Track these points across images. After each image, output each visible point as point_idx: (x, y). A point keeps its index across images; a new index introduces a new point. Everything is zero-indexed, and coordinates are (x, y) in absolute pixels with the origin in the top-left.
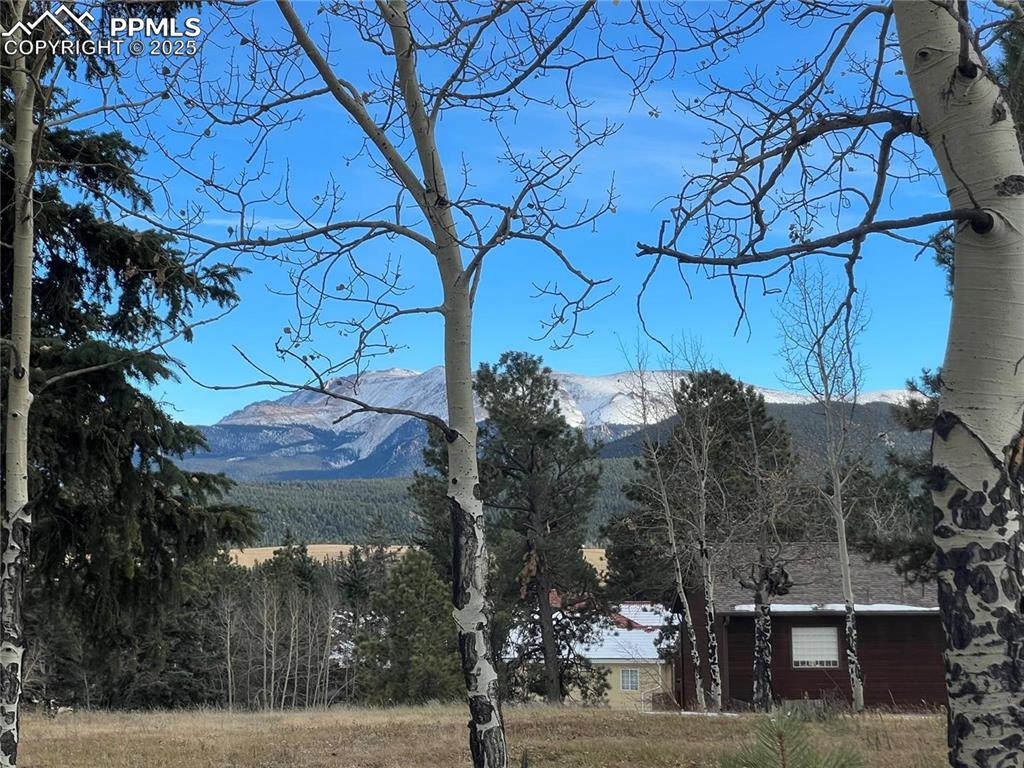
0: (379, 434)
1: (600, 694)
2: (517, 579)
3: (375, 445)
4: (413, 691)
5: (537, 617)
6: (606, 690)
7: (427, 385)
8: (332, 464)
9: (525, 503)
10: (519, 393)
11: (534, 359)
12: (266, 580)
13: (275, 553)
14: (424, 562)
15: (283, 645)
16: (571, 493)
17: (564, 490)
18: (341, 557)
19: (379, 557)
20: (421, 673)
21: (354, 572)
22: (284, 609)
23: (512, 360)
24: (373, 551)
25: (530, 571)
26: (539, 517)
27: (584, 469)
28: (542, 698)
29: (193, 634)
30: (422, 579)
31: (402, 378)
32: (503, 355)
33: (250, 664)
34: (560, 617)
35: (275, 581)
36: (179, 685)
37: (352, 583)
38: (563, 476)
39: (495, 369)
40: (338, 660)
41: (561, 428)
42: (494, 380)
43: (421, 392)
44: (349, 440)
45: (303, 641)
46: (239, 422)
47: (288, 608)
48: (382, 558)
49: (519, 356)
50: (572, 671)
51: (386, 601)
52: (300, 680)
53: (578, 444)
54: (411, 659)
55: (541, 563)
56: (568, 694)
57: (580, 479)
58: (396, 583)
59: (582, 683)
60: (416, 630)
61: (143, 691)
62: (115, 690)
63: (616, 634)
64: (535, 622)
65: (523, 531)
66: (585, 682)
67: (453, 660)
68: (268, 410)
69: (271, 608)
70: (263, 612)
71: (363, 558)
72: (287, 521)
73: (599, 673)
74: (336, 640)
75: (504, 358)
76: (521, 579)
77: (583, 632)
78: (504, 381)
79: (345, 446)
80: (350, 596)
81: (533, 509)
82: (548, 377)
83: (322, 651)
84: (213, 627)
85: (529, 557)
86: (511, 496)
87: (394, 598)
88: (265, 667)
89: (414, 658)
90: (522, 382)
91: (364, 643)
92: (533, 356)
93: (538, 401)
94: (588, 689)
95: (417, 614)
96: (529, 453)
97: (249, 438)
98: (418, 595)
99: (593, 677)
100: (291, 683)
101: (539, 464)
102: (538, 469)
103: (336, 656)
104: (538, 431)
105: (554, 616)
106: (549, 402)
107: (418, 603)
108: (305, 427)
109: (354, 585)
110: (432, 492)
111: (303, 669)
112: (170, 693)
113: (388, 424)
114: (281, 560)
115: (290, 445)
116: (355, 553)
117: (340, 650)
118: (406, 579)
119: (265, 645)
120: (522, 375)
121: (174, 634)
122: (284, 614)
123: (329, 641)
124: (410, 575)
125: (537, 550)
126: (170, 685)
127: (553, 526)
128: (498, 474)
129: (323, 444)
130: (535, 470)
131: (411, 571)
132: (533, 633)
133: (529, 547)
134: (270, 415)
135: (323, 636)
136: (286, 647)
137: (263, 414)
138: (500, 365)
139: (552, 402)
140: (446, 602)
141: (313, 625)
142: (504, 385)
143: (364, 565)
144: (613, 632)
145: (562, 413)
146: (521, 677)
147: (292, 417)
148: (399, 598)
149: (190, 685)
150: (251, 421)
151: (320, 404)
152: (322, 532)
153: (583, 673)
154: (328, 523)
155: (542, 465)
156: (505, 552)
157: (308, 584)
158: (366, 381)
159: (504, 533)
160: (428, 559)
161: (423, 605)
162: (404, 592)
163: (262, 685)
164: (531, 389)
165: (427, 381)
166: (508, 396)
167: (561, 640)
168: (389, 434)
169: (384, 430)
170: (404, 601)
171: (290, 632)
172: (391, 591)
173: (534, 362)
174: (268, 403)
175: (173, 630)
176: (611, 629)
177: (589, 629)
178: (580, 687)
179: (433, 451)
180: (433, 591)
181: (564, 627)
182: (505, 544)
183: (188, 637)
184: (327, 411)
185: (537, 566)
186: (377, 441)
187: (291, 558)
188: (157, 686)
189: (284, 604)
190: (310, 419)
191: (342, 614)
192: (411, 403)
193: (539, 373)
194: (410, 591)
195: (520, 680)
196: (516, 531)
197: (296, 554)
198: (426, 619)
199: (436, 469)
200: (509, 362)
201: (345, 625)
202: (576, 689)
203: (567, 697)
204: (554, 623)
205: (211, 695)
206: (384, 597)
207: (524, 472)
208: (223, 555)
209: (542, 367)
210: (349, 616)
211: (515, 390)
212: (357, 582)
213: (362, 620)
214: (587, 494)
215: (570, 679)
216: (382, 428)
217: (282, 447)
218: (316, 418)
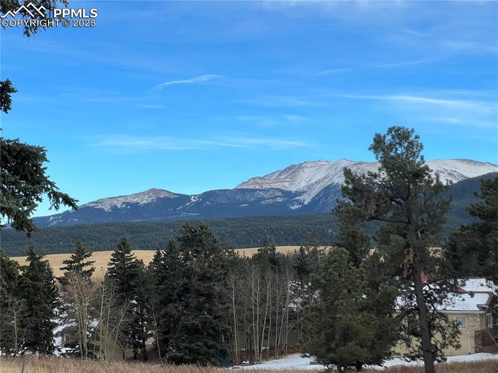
0: (314, 192)
1: (454, 337)
2: (401, 266)
3: (312, 197)
4: (338, 336)
5: (413, 289)
6: (459, 335)
7: (336, 168)
8: (291, 207)
9: (404, 218)
10: (399, 152)
11: (409, 130)
12: (253, 265)
13: (258, 250)
14: (343, 255)
15: (263, 300)
16: (432, 213)
17: (428, 210)
18: (295, 252)
19: (315, 252)
20: (343, 325)
21: (301, 260)
22: (264, 281)
23: (395, 132)
24: (311, 249)
25: (409, 261)
26: (414, 227)
27: (440, 198)
28: (417, 339)
29: (213, 295)
30: (342, 266)
31: (325, 165)
32: (390, 129)
33: (246, 310)
34: (428, 289)
35: (258, 266)
36: (205, 323)
37: (300, 266)
38: (427, 203)
39: (385, 137)
40: (294, 307)
41: (427, 172)
42: (385, 143)
43: (334, 171)
44: (299, 195)
45: (274, 299)
46: (246, 187)
47: (266, 281)
48: (316, 253)
49: (399, 129)
50: (436, 323)
51: (320, 280)
52: (272, 319)
53: (436, 182)
54: (336, 316)
55: (415, 255)
56: (433, 336)
57: (438, 204)
58: (326, 269)
59: (442, 329)
60: (339, 298)
61: (185, 326)
62: (172, 325)
63: (463, 300)
64: (412, 292)
65: (405, 236)
66: (444, 329)
67: (363, 316)
68: (259, 181)
69: (256, 280)
70: (252, 282)
71: (306, 253)
72: (269, 235)
73: (453, 324)
74: (292, 297)
75: (390, 130)
76: (403, 266)
77: (442, 298)
78: (391, 144)
79: (297, 198)
80: (299, 274)
81: (409, 223)
82: (417, 142)
83: (284, 303)
84: (224, 290)
85: (408, 252)
86: (395, 214)
87: (325, 278)
88: (253, 312)
89: (339, 315)
90: (400, 145)
91: (307, 306)
92: (408, 129)
93: (411, 157)
94: (446, 333)
95: (340, 288)
96: (407, 188)
97: (250, 195)
98: (340, 276)
99: (450, 326)
100: (268, 321)
101: (413, 194)
102: (412, 197)
103: (292, 305)
104: (412, 173)
105: (424, 289)
106: (418, 156)
107: (341, 281)
108: (278, 189)
109: (301, 268)
110: (347, 212)
111: (274, 313)
112: (200, 328)
113: (318, 187)
114: (262, 254)
115: (270, 198)
116: (302, 250)
117: (294, 303)
118: (332, 266)
119: (253, 300)
120: (401, 141)
121: (202, 295)
122: (263, 283)
123: (288, 297)
124: (335, 264)
125: (413, 248)
126: (200, 323)
127: (422, 232)
128: (387, 201)
129: (286, 197)
130: (410, 198)
131: (335, 261)
132: (411, 298)
133: (408, 246)
134: (261, 184)
135: (285, 295)
136: (264, 301)
137: (257, 183)
138: (388, 134)
139: (420, 157)
140: (358, 280)
141: (279, 289)
142: (391, 146)
143: (306, 256)
144: (461, 299)
145: (426, 164)
146: (404, 326)
147: (271, 185)
148: (328, 278)
149: (211, 323)
150: (251, 187)
151: (285, 178)
152: (286, 239)
153: (443, 323)
154: (289, 236)
155: (414, 195)
156: (394, 249)
157: (276, 267)
158: (307, 167)
159: (392, 237)
160: (346, 254)
161: (343, 282)
162: (332, 274)
163: (252, 322)
164: (407, 149)
165: (336, 166)
166: (392, 154)
167: (428, 303)
168: (318, 192)
169: (316, 190)
170: (331, 280)
171: (266, 293)
172: (323, 274)
173: (409, 132)
174: (260, 178)
175: (201, 293)
176: (460, 297)
177: (446, 296)
178: (441, 332)
179: (347, 187)
180: (349, 274)
181: (430, 295)
182: (393, 244)
183: (209, 297)
184: (288, 181)
185: (413, 257)
186: (312, 196)
187: (267, 253)
188: (193, 324)
189: (263, 278)
190: (280, 185)
191: (295, 283)
192: (329, 177)
193: (411, 139)
194: (335, 273)
195: (402, 327)
196: (400, 236)
197: (270, 251)
198: (345, 291)
199: (349, 198)
200: (393, 133)
201: (297, 289)
202: (439, 333)
203: (432, 338)
204: (424, 292)
205: (223, 329)
206: (319, 277)
207: (403, 200)
208: (231, 252)
209: (413, 135)
210: (299, 284)
211: (397, 150)
212: (303, 266)
213: (306, 286)
214: (442, 213)
215: (434, 327)
216: (315, 189)
217: (266, 199)
218: (283, 185)
